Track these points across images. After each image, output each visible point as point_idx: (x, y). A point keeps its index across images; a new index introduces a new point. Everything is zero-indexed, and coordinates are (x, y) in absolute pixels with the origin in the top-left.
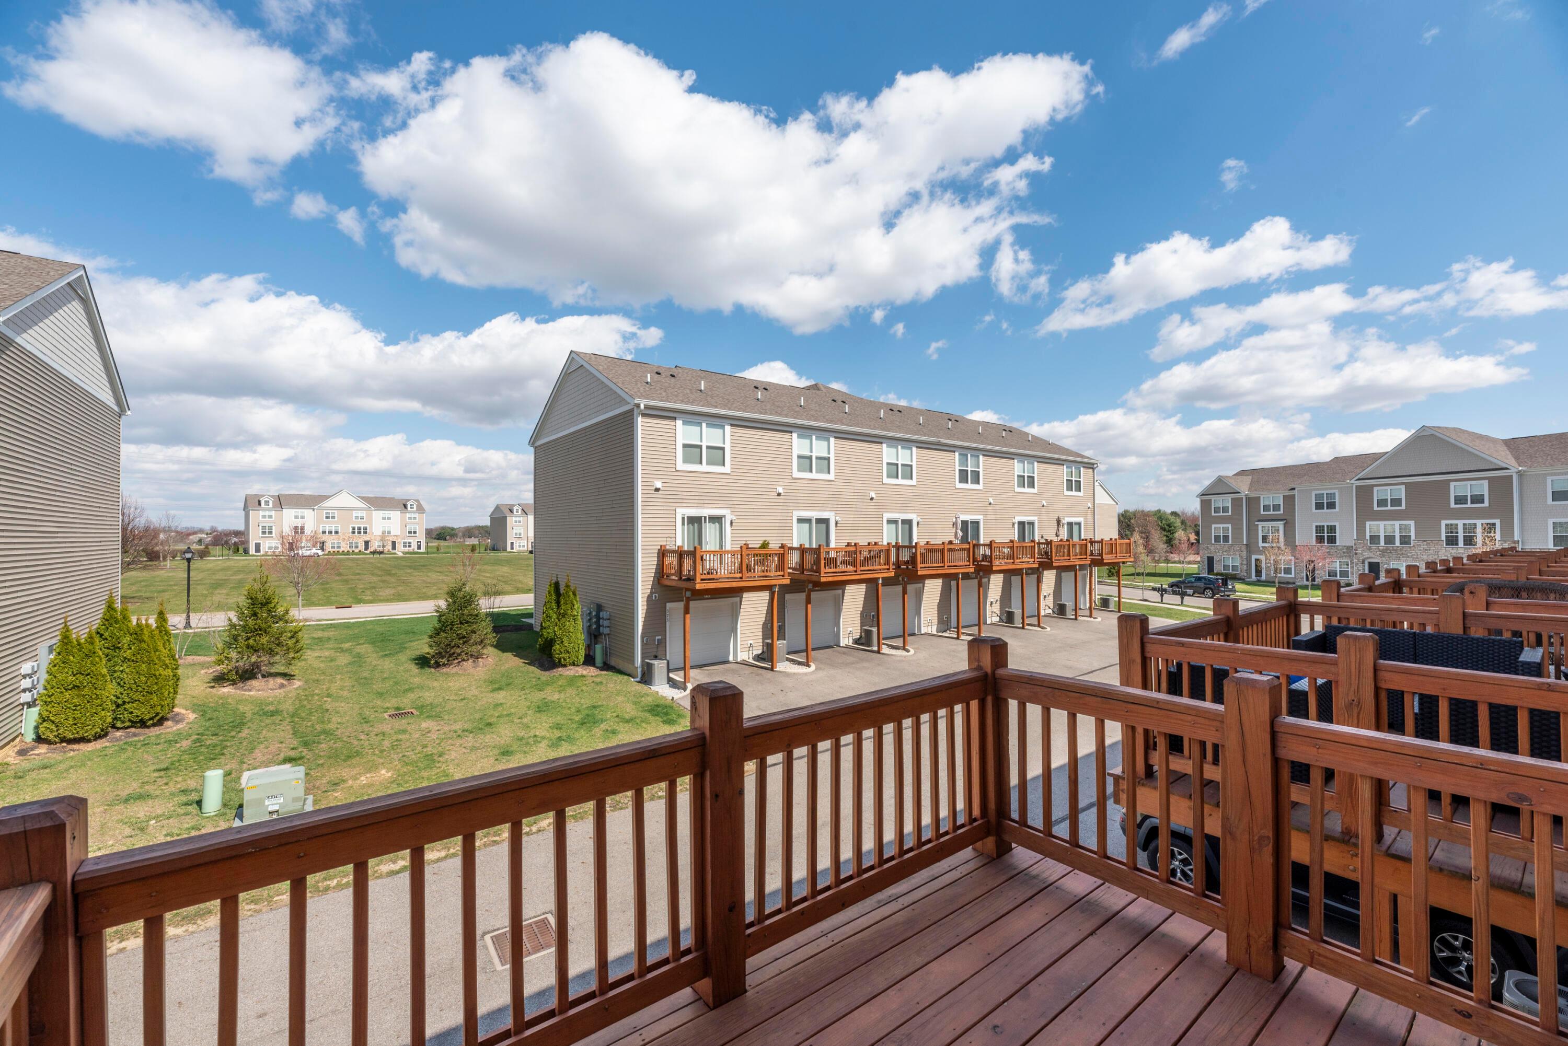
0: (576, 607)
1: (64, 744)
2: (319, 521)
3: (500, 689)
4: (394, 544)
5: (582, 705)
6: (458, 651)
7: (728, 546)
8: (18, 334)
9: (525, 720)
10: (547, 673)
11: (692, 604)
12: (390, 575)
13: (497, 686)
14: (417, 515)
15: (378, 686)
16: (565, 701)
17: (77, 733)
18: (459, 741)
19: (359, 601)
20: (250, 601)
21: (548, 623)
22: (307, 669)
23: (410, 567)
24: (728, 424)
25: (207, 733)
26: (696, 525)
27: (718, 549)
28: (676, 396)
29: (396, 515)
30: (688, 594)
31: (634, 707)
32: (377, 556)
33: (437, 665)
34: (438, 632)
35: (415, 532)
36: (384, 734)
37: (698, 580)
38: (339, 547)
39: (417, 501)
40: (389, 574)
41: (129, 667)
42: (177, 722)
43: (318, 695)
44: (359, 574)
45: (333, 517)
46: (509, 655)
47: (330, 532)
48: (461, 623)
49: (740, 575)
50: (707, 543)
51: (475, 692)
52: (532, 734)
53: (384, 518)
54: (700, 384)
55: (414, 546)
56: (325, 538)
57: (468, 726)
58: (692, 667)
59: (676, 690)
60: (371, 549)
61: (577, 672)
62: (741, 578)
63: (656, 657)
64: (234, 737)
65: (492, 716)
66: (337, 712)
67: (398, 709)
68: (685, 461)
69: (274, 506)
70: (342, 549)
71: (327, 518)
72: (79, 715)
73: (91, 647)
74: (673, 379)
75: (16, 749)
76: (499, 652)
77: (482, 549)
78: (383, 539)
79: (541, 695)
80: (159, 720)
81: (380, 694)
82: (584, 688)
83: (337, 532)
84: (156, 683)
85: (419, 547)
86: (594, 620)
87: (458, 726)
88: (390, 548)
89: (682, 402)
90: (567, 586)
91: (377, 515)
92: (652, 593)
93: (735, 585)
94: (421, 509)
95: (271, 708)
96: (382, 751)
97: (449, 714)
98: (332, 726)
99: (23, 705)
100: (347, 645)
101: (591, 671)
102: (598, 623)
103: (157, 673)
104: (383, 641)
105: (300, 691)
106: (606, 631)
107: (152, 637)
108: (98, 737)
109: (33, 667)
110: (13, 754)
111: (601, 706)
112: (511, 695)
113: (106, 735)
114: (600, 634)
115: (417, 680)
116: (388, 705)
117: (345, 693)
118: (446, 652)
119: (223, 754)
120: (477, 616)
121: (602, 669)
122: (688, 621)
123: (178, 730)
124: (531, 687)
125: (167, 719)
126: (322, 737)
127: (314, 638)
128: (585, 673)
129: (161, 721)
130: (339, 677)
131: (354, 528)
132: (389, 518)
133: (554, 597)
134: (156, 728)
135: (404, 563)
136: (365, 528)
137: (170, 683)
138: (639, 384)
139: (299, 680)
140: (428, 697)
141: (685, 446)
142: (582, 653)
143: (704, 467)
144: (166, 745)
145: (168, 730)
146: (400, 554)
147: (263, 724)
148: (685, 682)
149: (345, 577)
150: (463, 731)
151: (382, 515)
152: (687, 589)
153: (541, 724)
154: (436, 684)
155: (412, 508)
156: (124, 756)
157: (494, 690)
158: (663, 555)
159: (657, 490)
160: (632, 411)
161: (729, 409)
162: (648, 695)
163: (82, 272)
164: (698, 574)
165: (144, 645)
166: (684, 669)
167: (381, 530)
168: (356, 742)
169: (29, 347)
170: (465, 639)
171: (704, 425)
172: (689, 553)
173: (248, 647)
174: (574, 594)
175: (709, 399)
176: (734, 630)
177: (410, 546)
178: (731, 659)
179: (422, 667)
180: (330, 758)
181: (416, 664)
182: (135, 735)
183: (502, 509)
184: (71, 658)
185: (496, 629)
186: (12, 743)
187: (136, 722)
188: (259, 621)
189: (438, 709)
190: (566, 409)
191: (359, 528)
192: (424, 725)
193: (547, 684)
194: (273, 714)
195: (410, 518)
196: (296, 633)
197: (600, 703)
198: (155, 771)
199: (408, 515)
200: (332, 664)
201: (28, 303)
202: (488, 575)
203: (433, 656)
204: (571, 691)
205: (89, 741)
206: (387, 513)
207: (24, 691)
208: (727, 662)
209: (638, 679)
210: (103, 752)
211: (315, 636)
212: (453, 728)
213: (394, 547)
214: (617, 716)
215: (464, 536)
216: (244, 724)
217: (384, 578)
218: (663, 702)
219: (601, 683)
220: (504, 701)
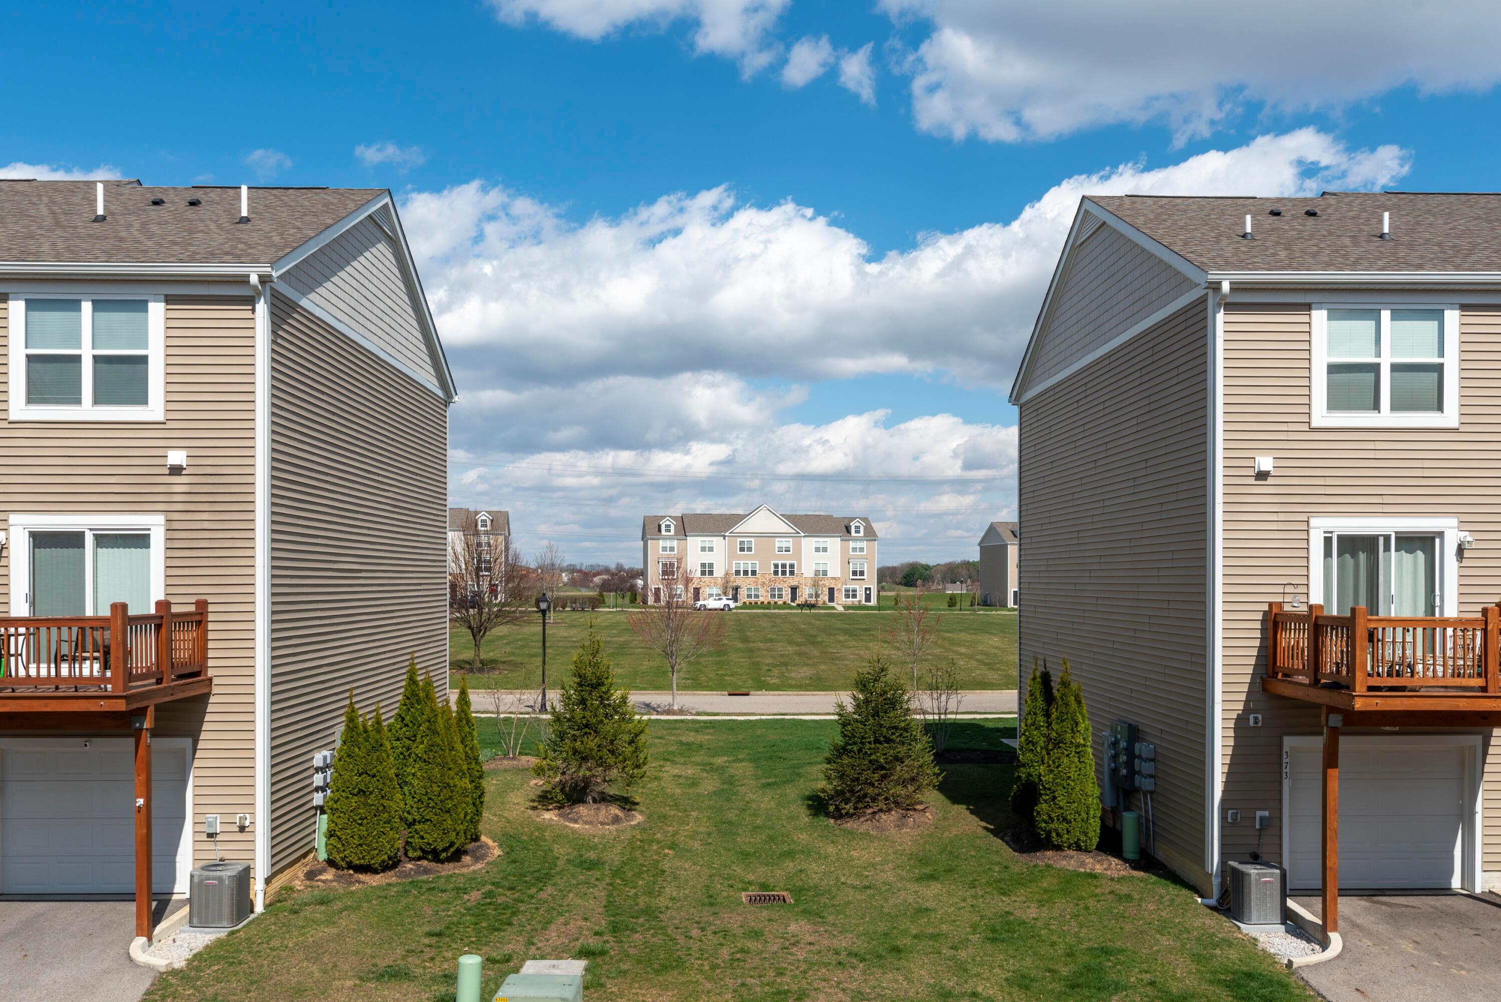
0: (1082, 727)
1: (351, 872)
2: (731, 556)
3: (932, 877)
4: (831, 591)
5: (1080, 942)
6: (870, 791)
7: (1451, 610)
8: (304, 294)
9: (963, 954)
10: (1024, 858)
11: (1345, 743)
12: (813, 643)
13: (927, 870)
14: (864, 544)
15: (744, 840)
16: (1047, 925)
17: (363, 858)
18: (838, 975)
19: (762, 686)
20: (577, 680)
21: (1030, 755)
22: (657, 796)
23: (845, 632)
24: (1452, 306)
25: (505, 883)
26: (1362, 557)
27: (1421, 614)
28: (1314, 255)
29: (834, 543)
30: (1335, 720)
31: (1193, 967)
32: (806, 611)
33: (839, 815)
34: (841, 751)
35: (862, 573)
36: (725, 933)
37: (1360, 688)
38: (757, 596)
39: (865, 520)
40: (812, 640)
41: (420, 769)
42: (477, 859)
43: (658, 842)
44: (771, 640)
45: (750, 549)
46: (961, 809)
47: (746, 573)
48: (877, 741)
49: (1478, 682)
50: (1391, 600)
51: (890, 876)
52: (968, 987)
53: (817, 550)
54: (1381, 222)
55: (861, 596)
56: (740, 581)
57: (861, 945)
58: (1345, 892)
59: (1303, 944)
60: (800, 600)
61: (1083, 864)
62: (1484, 689)
63: (1255, 859)
64: (532, 897)
65: (905, 932)
66: (676, 878)
67: (764, 886)
68: (1334, 404)
69: (676, 534)
70: (761, 599)
71: (742, 549)
72: (365, 833)
73: (378, 737)
74: (1311, 221)
75: (306, 869)
76: (947, 802)
77: (966, 604)
78: (815, 584)
79: (1001, 904)
80: (454, 853)
81: (745, 856)
82: (1091, 903)
83: (754, 573)
84: (450, 798)
85: (868, 598)
86: (1123, 758)
87: (843, 943)
88: (826, 598)
89: (1327, 266)
90: (1065, 684)
91: (809, 544)
92: (1247, 710)
93: (1463, 705)
94: (870, 534)
95: (592, 855)
96: (714, 967)
97: (838, 913)
98: (662, 902)
99: (316, 808)
100: (720, 761)
101: (1111, 867)
102: (1129, 764)
103: (451, 783)
104: (771, 758)
105: (637, 832)
106: (1147, 784)
107: (448, 728)
108: (385, 867)
109: (325, 758)
110: (301, 876)
111: (1121, 951)
112: (949, 893)
113: (395, 866)
114: (1137, 790)
115: (803, 837)
116: (751, 877)
117: (696, 845)
118: (852, 791)
119: (510, 924)
120: (905, 729)
121: (1136, 865)
122: (1334, 785)
123: (474, 872)
124: (988, 884)
125: (465, 852)
126: (641, 920)
127: (681, 743)
128: (1098, 869)
129: (457, 856)
130: (694, 814)
131: (776, 566)
132: (825, 550)
133: (1040, 703)
134: (451, 865)
135: (839, 624)
136: (792, 566)
137: (469, 799)
138: (1224, 241)
139: (642, 812)
140: (815, 871)
141: (1333, 369)
142: (1095, 826)
143: (1386, 417)
144: (453, 894)
145: (465, 870)
146: (840, 609)
147: (574, 882)
148: (1324, 929)
149: (751, 645)
150: (850, 954)
151: (814, 545)
152: (1332, 710)
153: (991, 968)
154: (831, 849)
155: (857, 532)
156: (404, 902)
157: (920, 879)
158: (1276, 624)
159: (1262, 475)
160: (1203, 300)
161: (1458, 268)
162: (1230, 945)
163: (387, 200)
164: (1359, 676)
165: (438, 740)
166: (1322, 892)
167: (814, 568)
168: (682, 940)
169: (318, 312)
170: (884, 770)
171: (1386, 315)
172: (1338, 623)
173: (575, 752)
174: (1079, 702)
175: (1402, 252)
176: (1467, 818)
177: (854, 596)
178: (1456, 883)
179: (815, 815)
180: (639, 962)
181: (809, 807)
182: (426, 871)
183: (1000, 530)
184: (357, 749)
185: (941, 758)
186: (303, 861)
187: (428, 853)
188: (588, 714)
189: (824, 900)
190: (1074, 320)
191: (784, 566)
192: (793, 927)
193: (1021, 881)
194: (593, 865)
195: (854, 549)
196: (636, 735)
197: (1118, 944)
198: (430, 934)
199: (852, 544)
200: (691, 791)
201: (312, 249)
202: (963, 650)
203: (832, 797)
204: (1063, 906)
205: (376, 872)
206: (821, 541)
207: (317, 789)
208: (1446, 891)
209: (1212, 902)
210: (382, 893)
211: (684, 739)
212: (836, 943)
213: (831, 599)
214: (1152, 983)
215: (944, 580)
216: (549, 876)
217: (803, 649)
218: (1263, 968)
219: (1129, 897)
220: (930, 904)
